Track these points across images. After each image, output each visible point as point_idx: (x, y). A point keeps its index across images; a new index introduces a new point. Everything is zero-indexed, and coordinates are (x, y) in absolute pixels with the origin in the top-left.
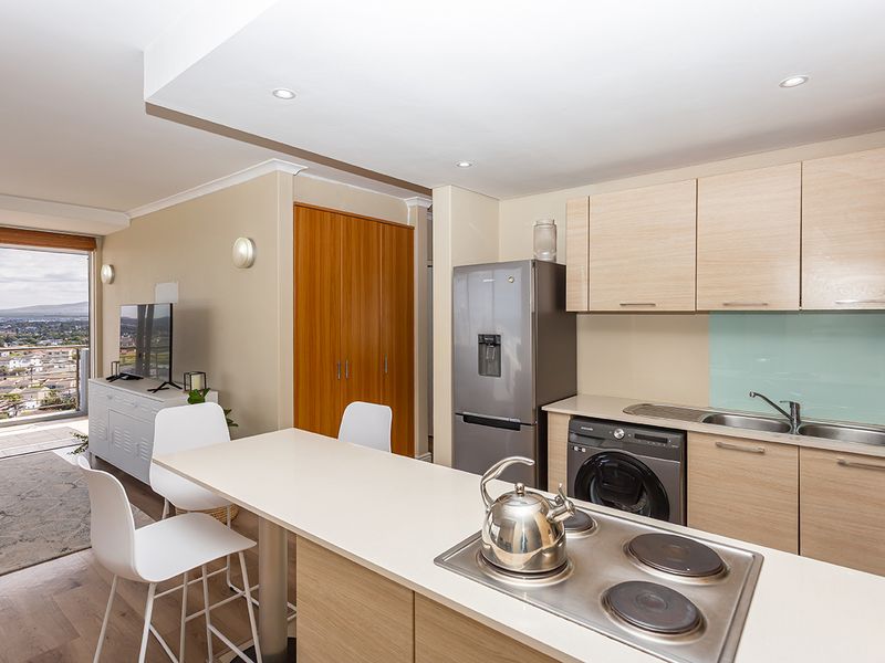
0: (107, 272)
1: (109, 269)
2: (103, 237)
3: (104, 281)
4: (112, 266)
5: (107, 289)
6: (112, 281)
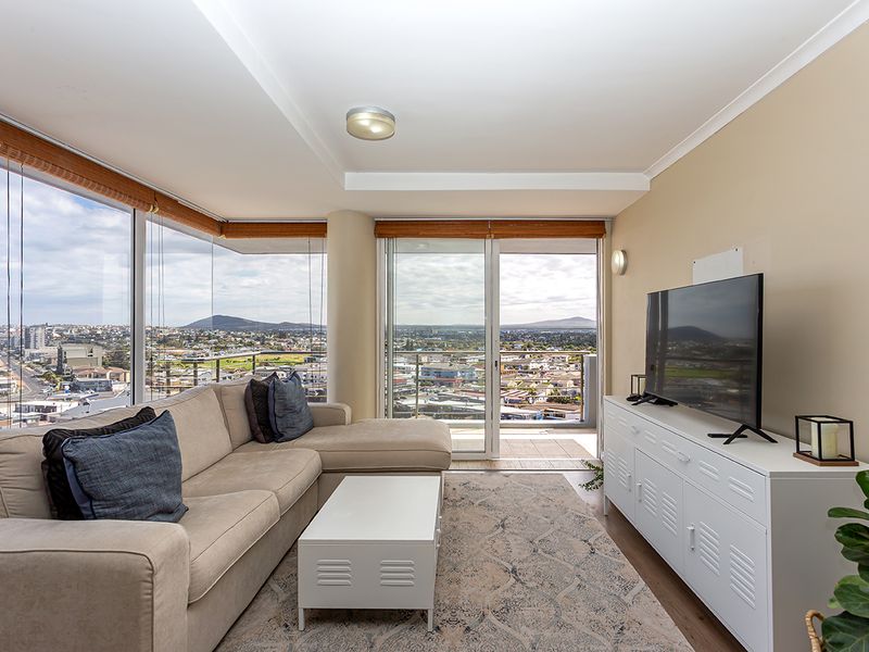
0: (618, 259)
1: (621, 254)
2: (613, 219)
3: (614, 270)
4: (624, 252)
5: (618, 282)
6: (624, 271)
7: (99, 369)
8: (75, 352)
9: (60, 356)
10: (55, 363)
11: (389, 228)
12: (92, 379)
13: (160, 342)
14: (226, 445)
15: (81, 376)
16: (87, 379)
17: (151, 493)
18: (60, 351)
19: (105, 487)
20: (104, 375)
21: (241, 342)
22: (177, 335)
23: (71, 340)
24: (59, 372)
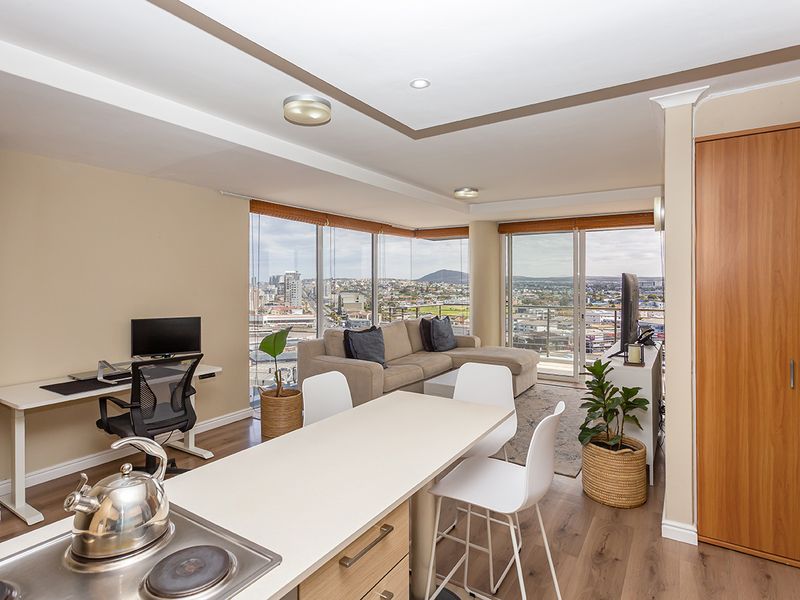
7: (362, 311)
8: (348, 299)
9: (340, 302)
10: (336, 306)
11: (507, 228)
12: (358, 319)
13: (401, 292)
14: (408, 349)
15: (351, 316)
16: (355, 319)
17: (374, 355)
18: (340, 297)
19: (360, 351)
20: (365, 317)
21: (461, 293)
22: (413, 287)
23: (346, 290)
24: (339, 313)
